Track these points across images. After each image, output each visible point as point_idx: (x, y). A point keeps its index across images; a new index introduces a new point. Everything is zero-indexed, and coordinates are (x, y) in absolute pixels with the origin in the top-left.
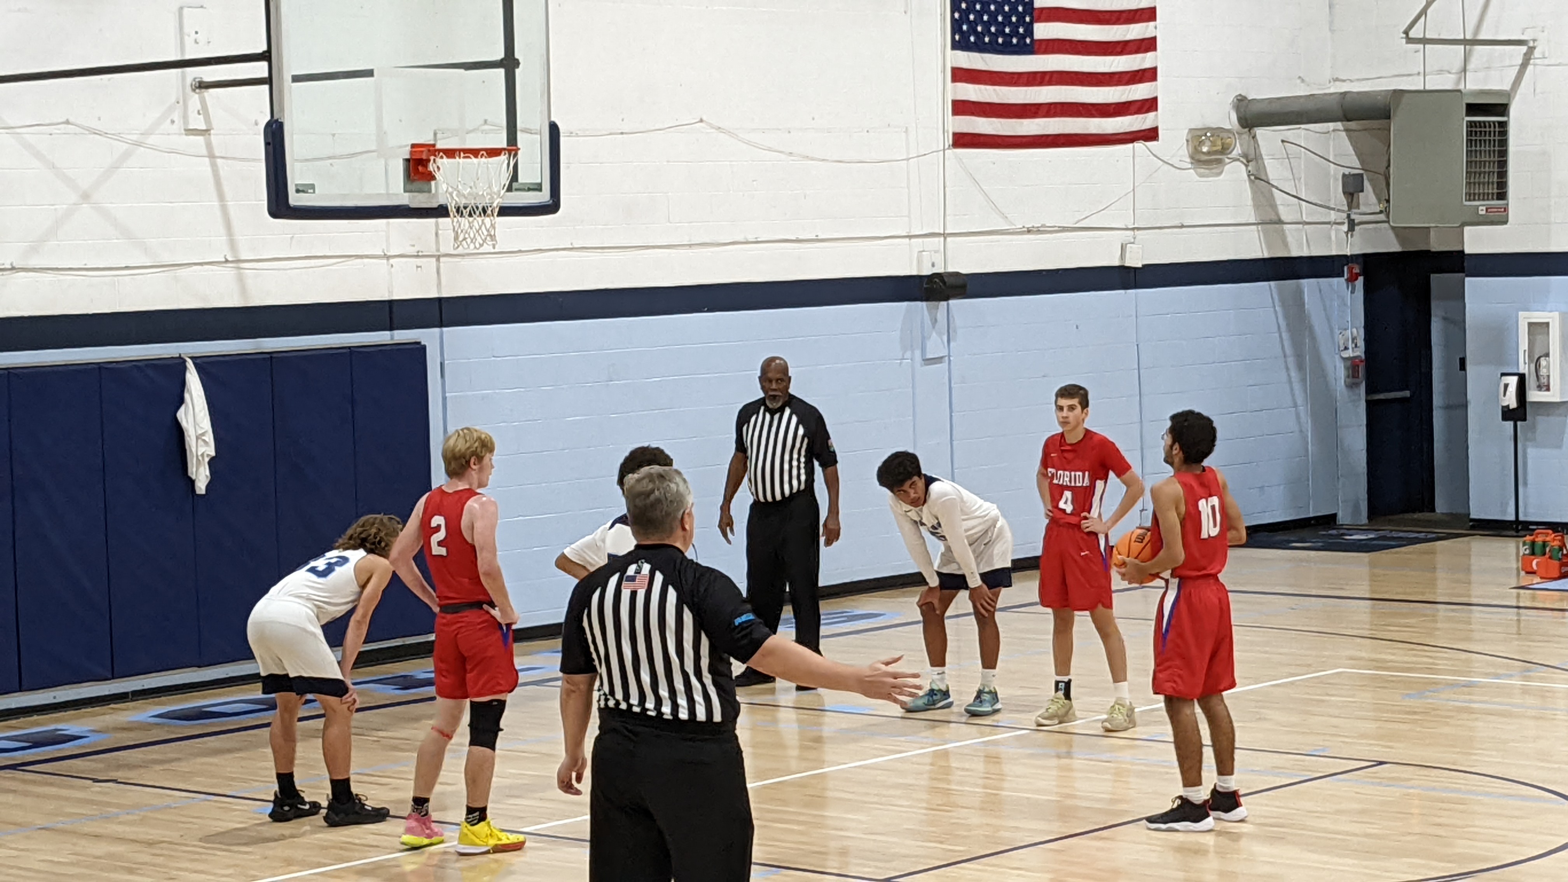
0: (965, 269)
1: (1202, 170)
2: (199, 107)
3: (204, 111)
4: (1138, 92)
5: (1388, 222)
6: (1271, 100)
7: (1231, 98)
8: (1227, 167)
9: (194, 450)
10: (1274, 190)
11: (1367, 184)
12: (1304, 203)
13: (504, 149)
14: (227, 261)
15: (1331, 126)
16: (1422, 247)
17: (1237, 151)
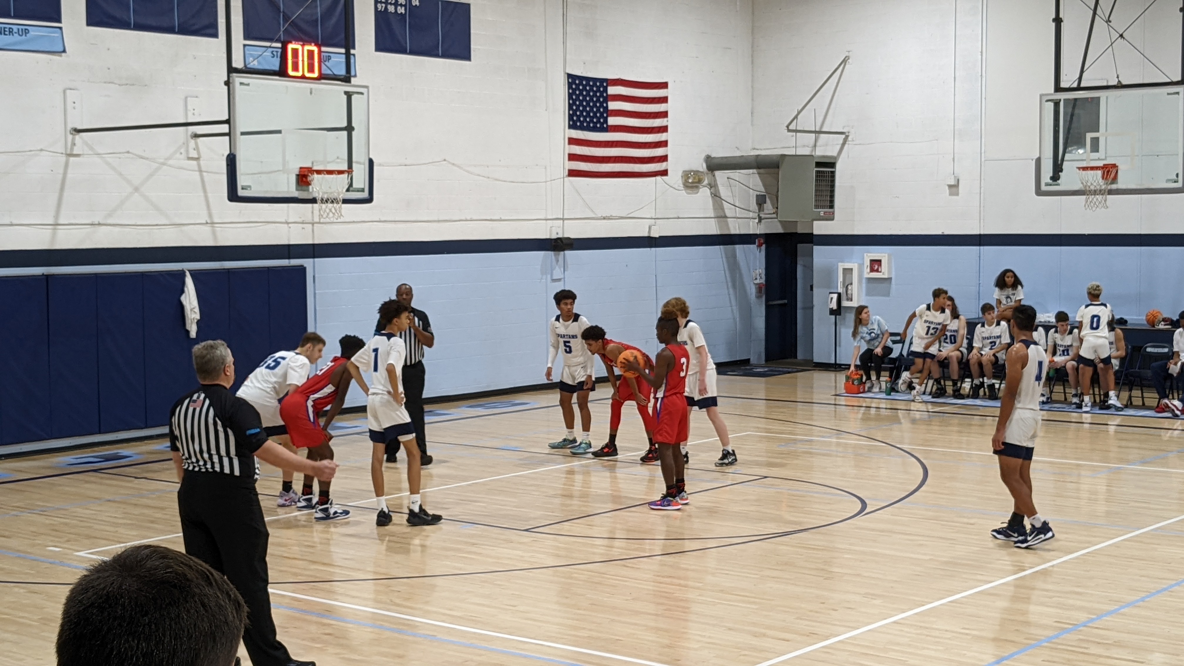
0: (573, 236)
1: (689, 191)
2: (194, 146)
3: (197, 148)
4: (659, 152)
5: (777, 218)
6: (722, 158)
7: (703, 156)
8: (701, 190)
9: (189, 316)
10: (723, 201)
11: (768, 200)
12: (737, 208)
13: (346, 171)
14: (207, 223)
15: (751, 171)
16: (794, 231)
17: (706, 182)
